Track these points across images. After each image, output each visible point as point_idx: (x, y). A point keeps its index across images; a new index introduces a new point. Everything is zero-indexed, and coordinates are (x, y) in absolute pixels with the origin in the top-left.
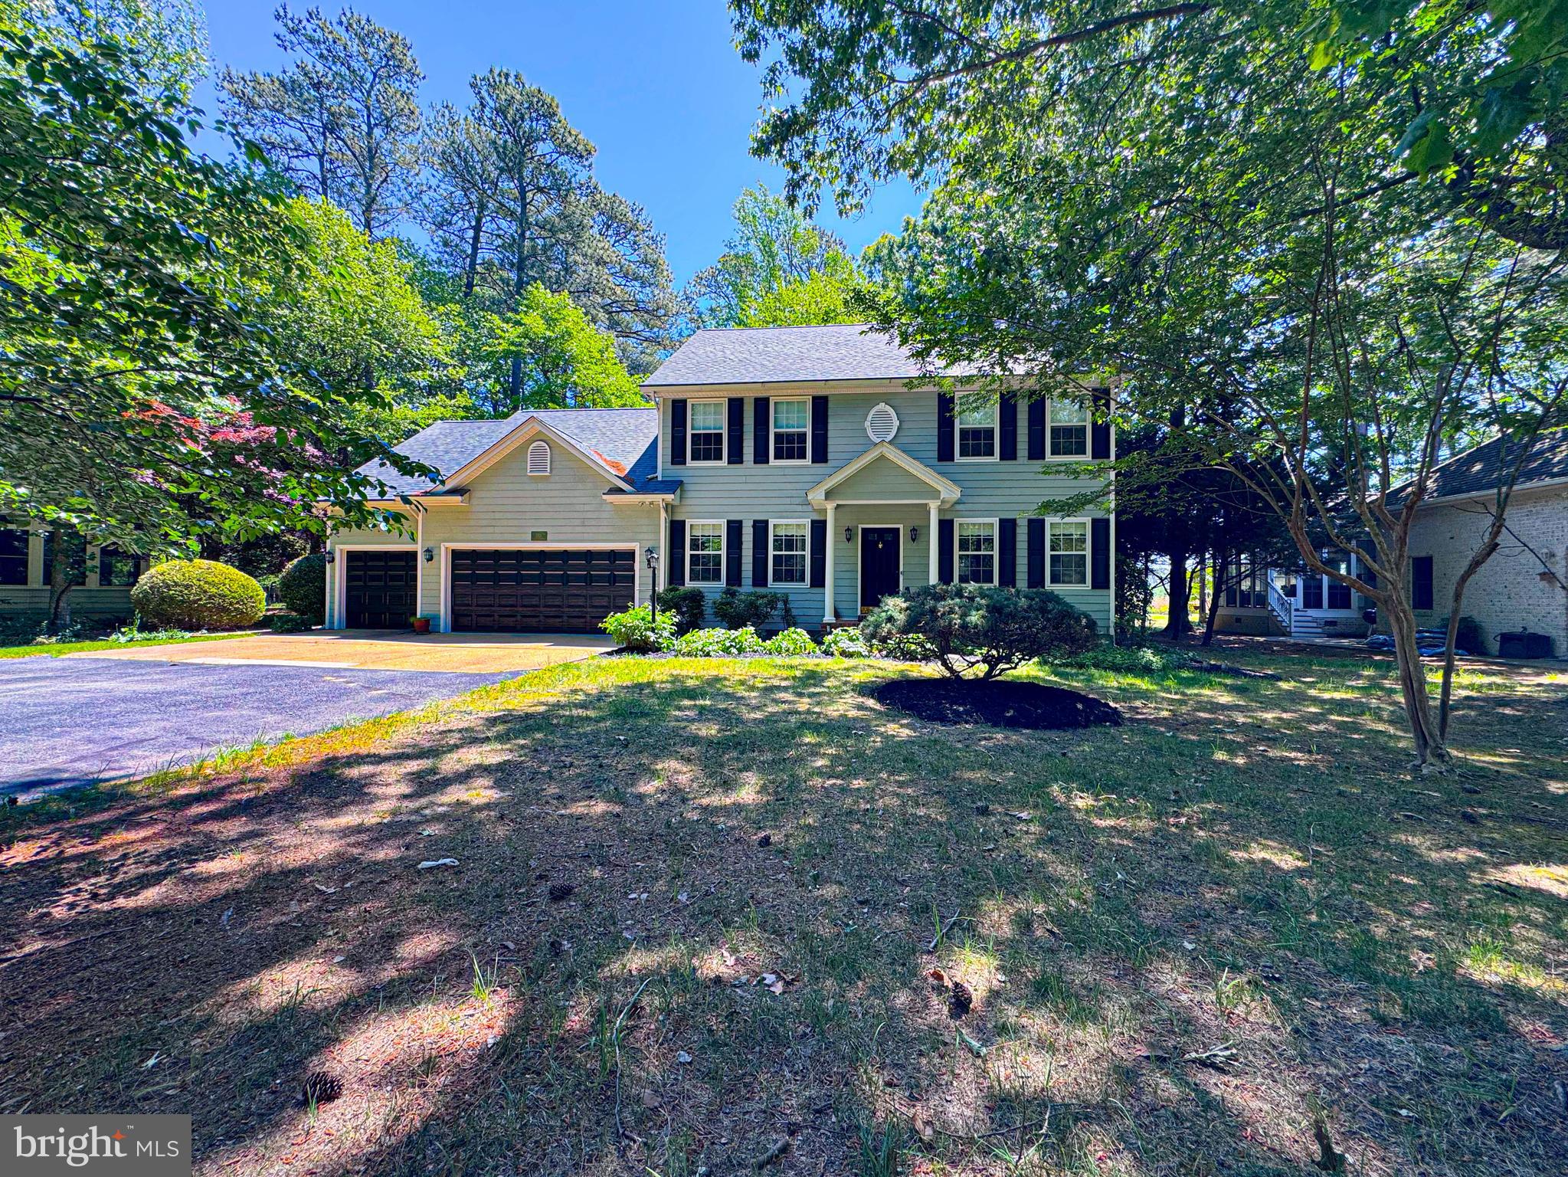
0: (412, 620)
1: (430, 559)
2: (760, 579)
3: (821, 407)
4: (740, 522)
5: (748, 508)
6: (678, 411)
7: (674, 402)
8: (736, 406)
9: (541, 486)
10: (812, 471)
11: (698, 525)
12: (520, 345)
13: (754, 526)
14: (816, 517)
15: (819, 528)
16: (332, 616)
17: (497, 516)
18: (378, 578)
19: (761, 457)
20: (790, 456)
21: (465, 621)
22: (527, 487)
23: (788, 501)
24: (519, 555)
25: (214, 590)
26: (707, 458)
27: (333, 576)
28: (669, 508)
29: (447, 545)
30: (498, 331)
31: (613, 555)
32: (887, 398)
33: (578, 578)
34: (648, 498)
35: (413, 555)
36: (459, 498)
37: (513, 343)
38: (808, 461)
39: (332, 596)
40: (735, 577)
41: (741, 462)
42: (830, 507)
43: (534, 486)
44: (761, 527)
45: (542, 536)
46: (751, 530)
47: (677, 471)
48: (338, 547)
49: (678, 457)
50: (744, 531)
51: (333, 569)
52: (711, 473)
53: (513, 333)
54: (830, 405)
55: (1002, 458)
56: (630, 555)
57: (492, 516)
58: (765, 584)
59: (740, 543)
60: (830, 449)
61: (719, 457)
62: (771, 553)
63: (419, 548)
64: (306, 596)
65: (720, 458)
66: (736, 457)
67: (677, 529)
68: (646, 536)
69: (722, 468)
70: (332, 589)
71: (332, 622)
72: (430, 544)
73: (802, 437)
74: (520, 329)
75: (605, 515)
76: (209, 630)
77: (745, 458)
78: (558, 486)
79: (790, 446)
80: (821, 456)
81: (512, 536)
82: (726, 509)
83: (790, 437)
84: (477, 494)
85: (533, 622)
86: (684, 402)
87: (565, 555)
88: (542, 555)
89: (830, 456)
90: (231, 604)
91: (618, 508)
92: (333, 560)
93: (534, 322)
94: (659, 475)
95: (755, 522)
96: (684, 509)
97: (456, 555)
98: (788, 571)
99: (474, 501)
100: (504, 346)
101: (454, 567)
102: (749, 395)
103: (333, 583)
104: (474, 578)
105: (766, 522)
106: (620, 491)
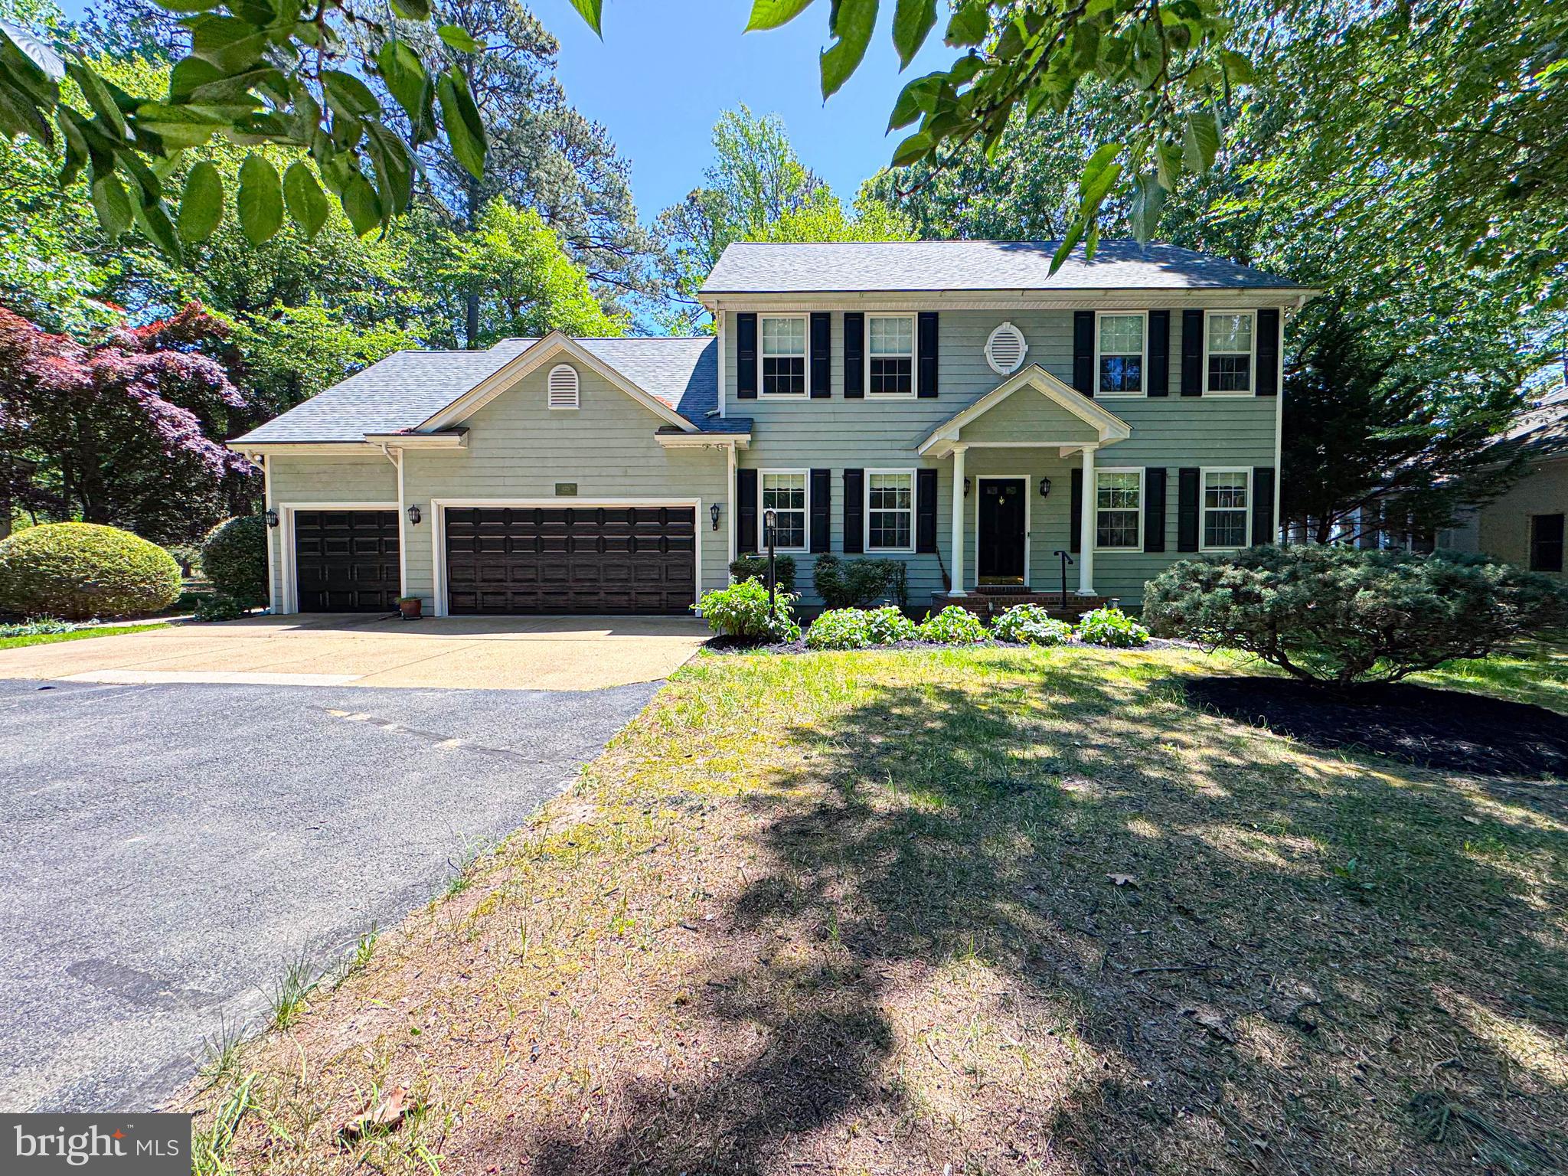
0: (397, 601)
1: (417, 520)
2: (853, 543)
3: (929, 324)
4: (827, 472)
5: (837, 455)
6: (746, 326)
7: (740, 316)
8: (820, 323)
9: (566, 424)
10: (919, 408)
11: (773, 475)
12: (483, 269)
13: (845, 477)
14: (924, 466)
15: (929, 481)
16: (279, 597)
17: (508, 463)
18: (341, 546)
19: (853, 389)
20: (890, 389)
21: (465, 600)
22: (544, 424)
23: (888, 445)
24: (538, 514)
25: (107, 565)
26: (784, 389)
27: (277, 544)
28: (740, 453)
29: (440, 501)
30: (455, 251)
31: (664, 514)
32: (1013, 317)
33: (618, 544)
34: (714, 439)
35: (393, 516)
36: (457, 439)
37: (474, 267)
38: (913, 395)
39: (278, 571)
40: (821, 541)
41: (828, 395)
42: (959, 451)
43: (555, 424)
44: (854, 479)
45: (571, 490)
46: (842, 482)
47: (746, 407)
48: (282, 507)
49: (746, 388)
50: (833, 483)
51: (277, 536)
52: (788, 409)
53: (474, 254)
54: (941, 324)
55: (1150, 394)
56: (689, 514)
57: (501, 463)
58: (859, 549)
59: (828, 498)
60: (941, 379)
61: (799, 389)
62: (867, 510)
63: (400, 506)
64: (241, 571)
65: (802, 391)
66: (821, 389)
67: (746, 480)
68: (708, 490)
69: (805, 403)
70: (278, 562)
71: (279, 605)
72: (416, 501)
73: (906, 364)
74: (483, 251)
75: (653, 462)
76: (103, 618)
77: (833, 391)
78: (588, 424)
79: (890, 374)
80: (929, 388)
81: (525, 490)
82: (810, 455)
83: (890, 364)
84: (475, 434)
85: (561, 600)
86: (754, 316)
87: (601, 514)
88: (570, 514)
89: (941, 389)
90: (134, 583)
91: (670, 453)
92: (276, 523)
93: (500, 242)
94: (722, 408)
95: (847, 471)
96: (756, 456)
97: (451, 515)
98: (887, 532)
99: (475, 444)
100: (464, 269)
101: (449, 531)
102: (839, 308)
103: (278, 553)
104: (477, 545)
105: (861, 472)
106: (677, 430)
